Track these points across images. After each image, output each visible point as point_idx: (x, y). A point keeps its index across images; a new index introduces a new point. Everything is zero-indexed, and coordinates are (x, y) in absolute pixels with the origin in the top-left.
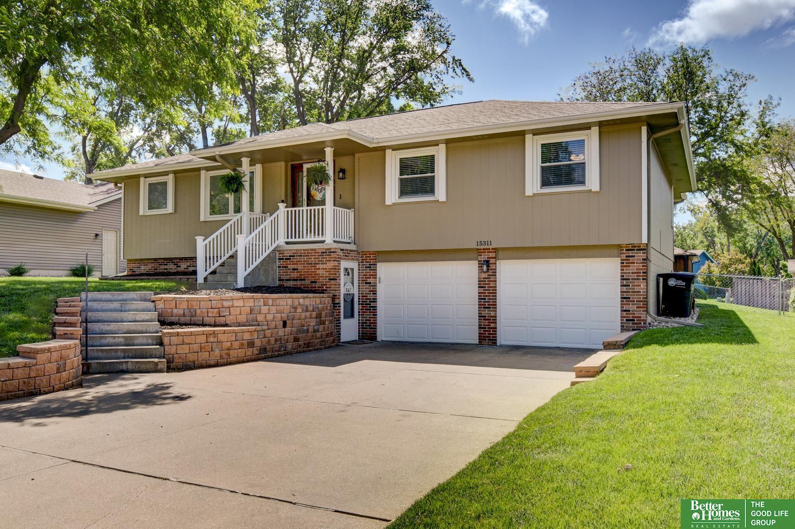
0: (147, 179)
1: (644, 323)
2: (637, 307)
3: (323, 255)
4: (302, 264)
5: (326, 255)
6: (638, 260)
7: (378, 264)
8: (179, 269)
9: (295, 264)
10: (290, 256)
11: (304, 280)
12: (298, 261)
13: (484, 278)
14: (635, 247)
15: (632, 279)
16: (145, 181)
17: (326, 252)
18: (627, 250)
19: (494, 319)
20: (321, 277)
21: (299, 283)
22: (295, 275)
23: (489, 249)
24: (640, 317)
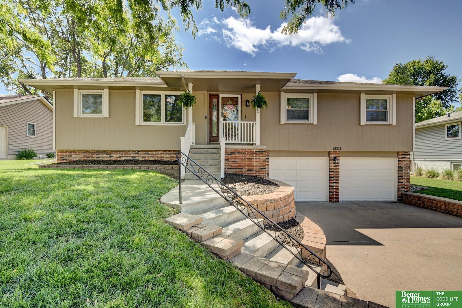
0: (81, 91)
1: (409, 189)
2: (406, 181)
3: (257, 153)
4: (240, 158)
5: (258, 153)
6: (407, 159)
7: (270, 158)
8: (111, 158)
9: (235, 158)
10: (231, 153)
11: (242, 169)
12: (237, 156)
13: (333, 167)
14: (406, 153)
15: (404, 168)
16: (78, 92)
17: (259, 151)
18: (402, 154)
19: (337, 188)
20: (255, 167)
21: (238, 170)
22: (235, 165)
23: (336, 151)
24: (408, 186)
